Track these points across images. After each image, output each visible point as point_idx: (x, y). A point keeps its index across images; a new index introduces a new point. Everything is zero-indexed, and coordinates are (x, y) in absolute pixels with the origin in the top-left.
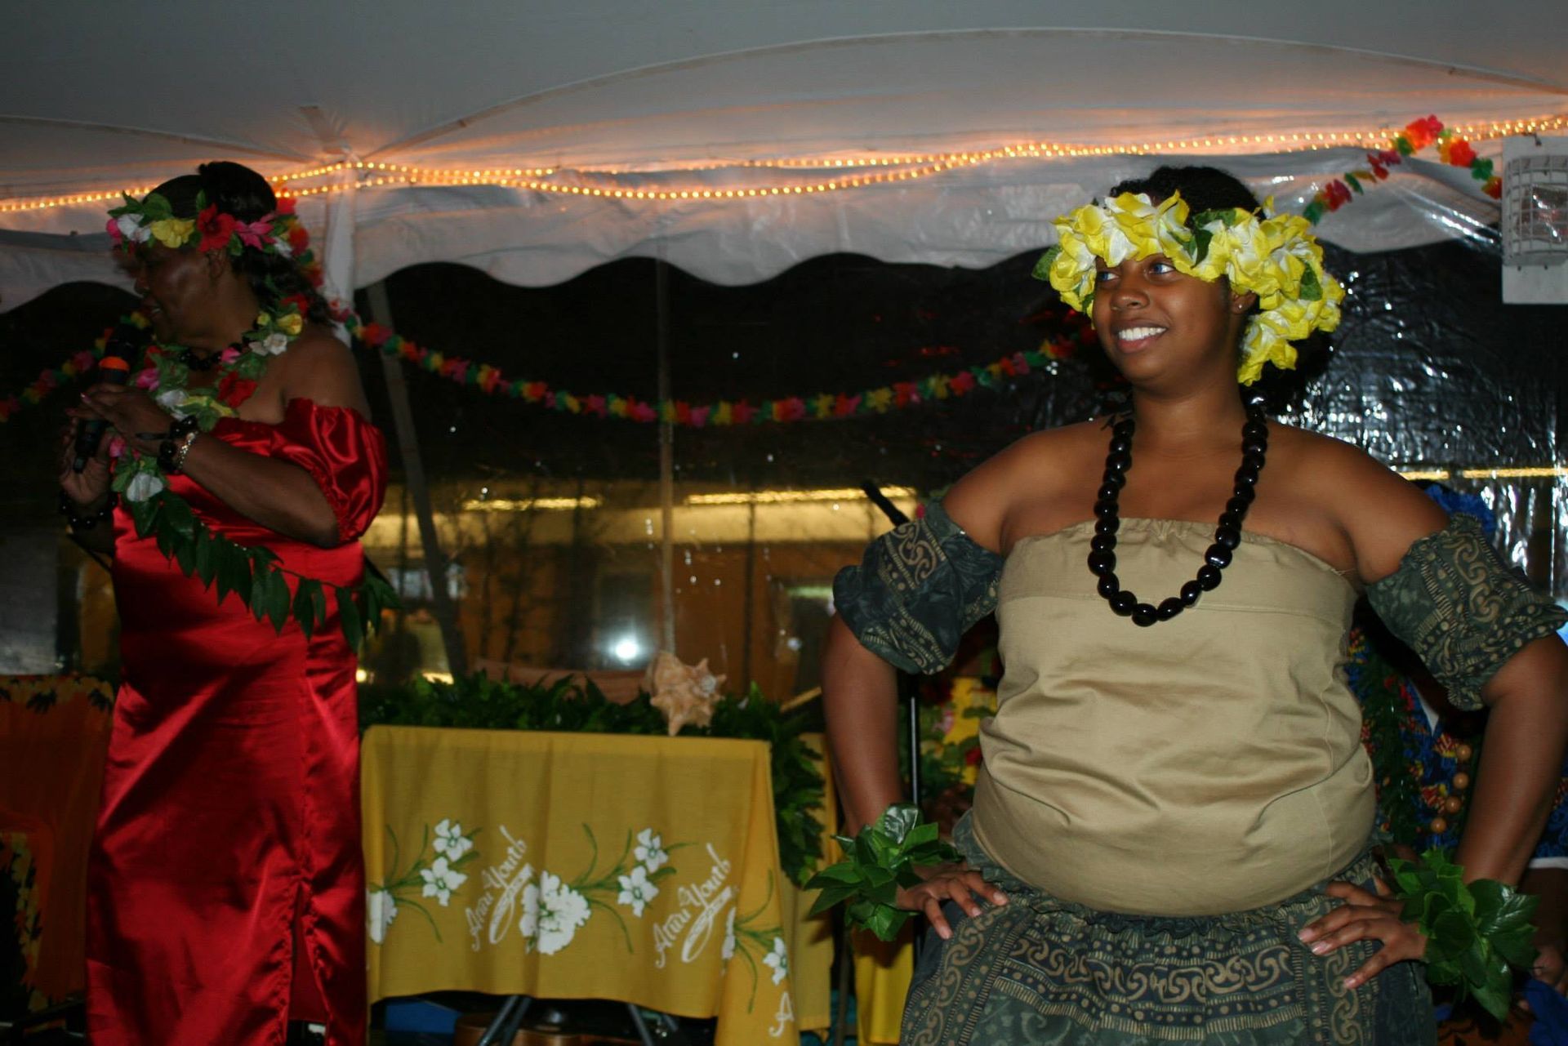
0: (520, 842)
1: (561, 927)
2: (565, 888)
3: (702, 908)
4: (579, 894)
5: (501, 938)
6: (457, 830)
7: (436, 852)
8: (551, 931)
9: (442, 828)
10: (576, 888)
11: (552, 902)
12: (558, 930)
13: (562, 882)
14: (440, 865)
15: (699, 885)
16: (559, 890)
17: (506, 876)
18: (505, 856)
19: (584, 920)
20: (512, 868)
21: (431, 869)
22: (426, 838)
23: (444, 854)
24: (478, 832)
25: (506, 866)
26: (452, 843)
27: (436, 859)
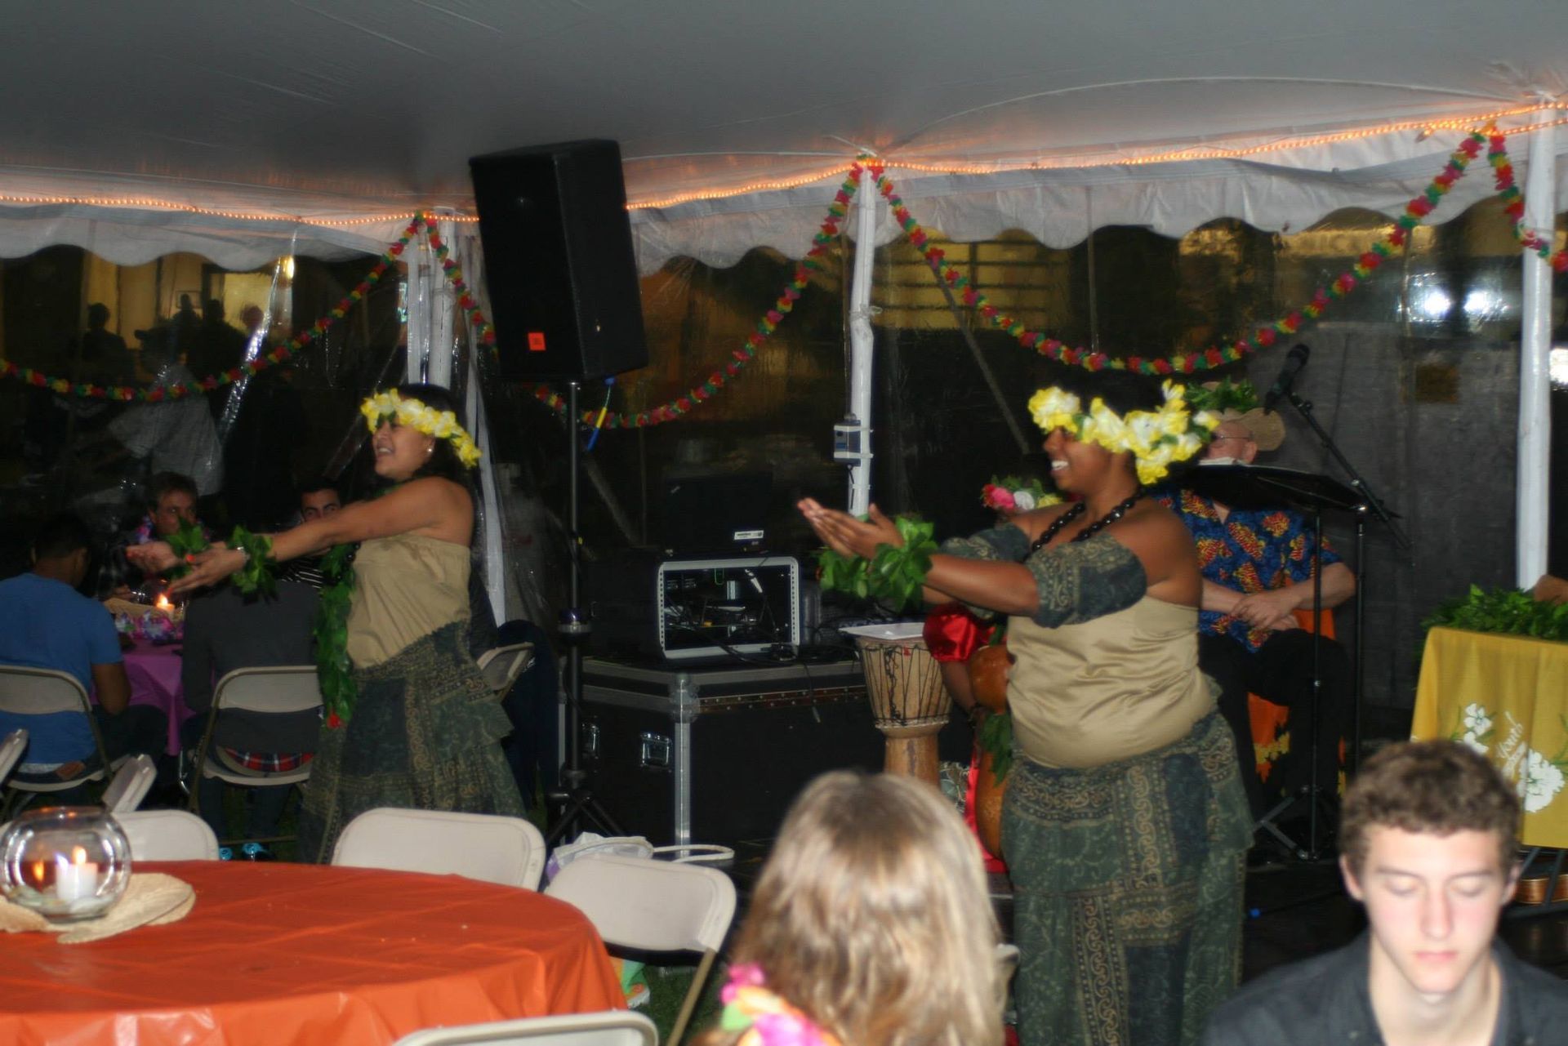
0: (1519, 725)
1: (1543, 792)
2: (1546, 763)
4: (1557, 768)
6: (1482, 712)
7: (1466, 728)
8: (1536, 794)
9: (1471, 710)
10: (1554, 763)
11: (1536, 772)
12: (1540, 794)
13: (1544, 758)
14: (1469, 738)
16: (1541, 764)
17: (1509, 750)
18: (1508, 735)
19: (1560, 788)
20: (1514, 744)
22: (1458, 717)
23: (1472, 730)
24: (1494, 714)
25: (1511, 742)
26: (1479, 721)
27: (1466, 732)
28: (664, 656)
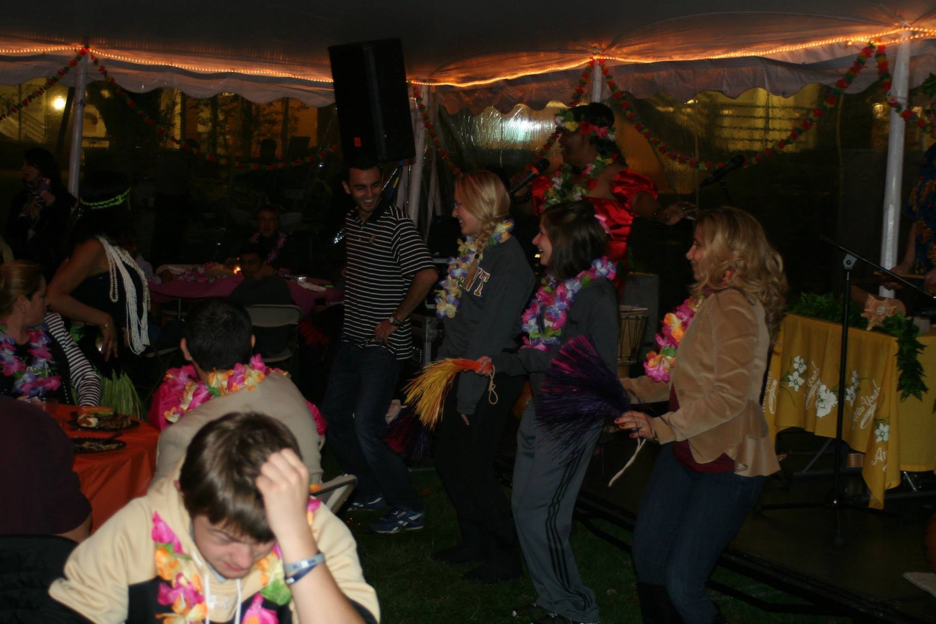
0: (818, 369)
1: (826, 407)
2: (828, 391)
3: (869, 407)
4: (834, 394)
5: (809, 408)
6: (802, 361)
7: (794, 369)
8: (822, 408)
9: (797, 359)
10: (832, 391)
11: (823, 395)
12: (824, 408)
13: (827, 388)
14: (796, 374)
15: (869, 396)
16: (826, 391)
17: (813, 382)
18: (813, 374)
19: (835, 405)
20: (815, 379)
21: (792, 376)
22: (791, 363)
23: (797, 370)
24: (807, 363)
25: (813, 378)
26: (801, 366)
27: (794, 371)
28: (426, 307)
